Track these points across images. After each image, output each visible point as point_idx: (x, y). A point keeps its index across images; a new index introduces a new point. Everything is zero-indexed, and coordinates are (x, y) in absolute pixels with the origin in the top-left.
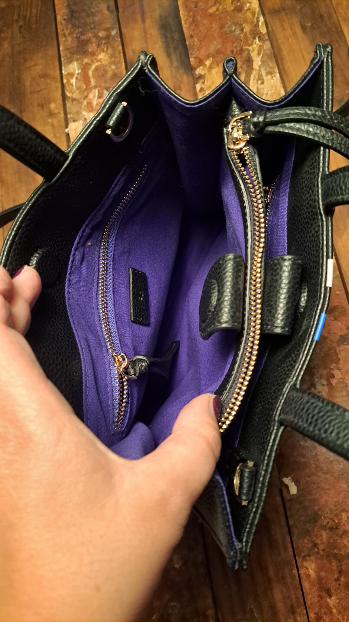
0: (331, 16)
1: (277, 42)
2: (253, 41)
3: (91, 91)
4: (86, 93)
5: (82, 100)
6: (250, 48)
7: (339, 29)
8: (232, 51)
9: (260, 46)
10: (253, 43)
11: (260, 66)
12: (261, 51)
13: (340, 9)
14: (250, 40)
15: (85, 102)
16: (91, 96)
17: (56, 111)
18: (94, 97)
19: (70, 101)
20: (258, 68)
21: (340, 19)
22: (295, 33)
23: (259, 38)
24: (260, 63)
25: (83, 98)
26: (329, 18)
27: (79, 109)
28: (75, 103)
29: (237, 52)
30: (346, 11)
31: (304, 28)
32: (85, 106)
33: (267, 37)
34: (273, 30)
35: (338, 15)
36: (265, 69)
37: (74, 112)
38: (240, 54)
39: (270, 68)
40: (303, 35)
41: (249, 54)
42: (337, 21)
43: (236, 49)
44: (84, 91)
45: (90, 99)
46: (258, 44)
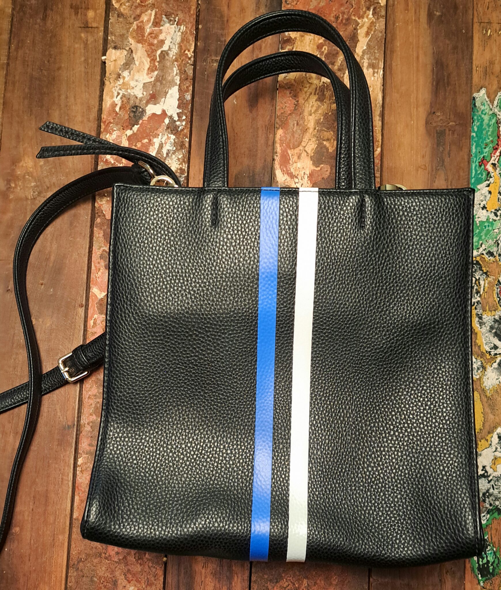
0: (466, 11)
1: (394, 24)
2: (365, 12)
3: (146, 11)
4: (138, 11)
5: (132, 20)
6: (359, 21)
7: (470, 34)
8: (337, 18)
9: (372, 23)
10: (365, 16)
11: (364, 52)
12: (371, 30)
13: (479, 6)
14: (362, 9)
15: (134, 26)
16: (145, 18)
17: (94, 25)
18: (149, 21)
19: (116, 15)
20: (361, 54)
21: (476, 20)
22: (418, 20)
23: (374, 10)
24: (365, 48)
25: (133, 17)
26: (463, 14)
27: (125, 32)
28: (121, 19)
29: (342, 20)
30: (486, 10)
31: (430, 15)
32: (134, 30)
33: (383, 13)
34: (393, 5)
35: (475, 12)
36: (369, 59)
37: (117, 34)
38: (345, 25)
39: (376, 59)
40: (426, 26)
41: (355, 29)
42: (471, 21)
43: (343, 16)
44: (136, 7)
45: (142, 22)
46: (371, 19)
